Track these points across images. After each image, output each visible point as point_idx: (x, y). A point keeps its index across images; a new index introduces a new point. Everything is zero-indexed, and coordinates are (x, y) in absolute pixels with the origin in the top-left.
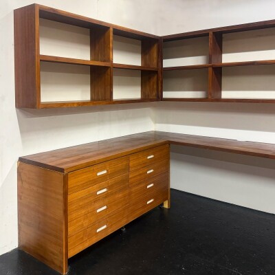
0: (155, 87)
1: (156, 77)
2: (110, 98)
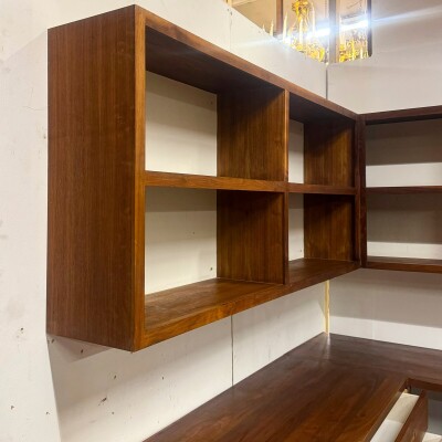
0: (346, 232)
1: (346, 210)
2: (284, 276)
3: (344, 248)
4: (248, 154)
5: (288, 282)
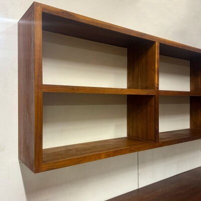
2: (155, 138)
4: (140, 76)
5: (158, 141)
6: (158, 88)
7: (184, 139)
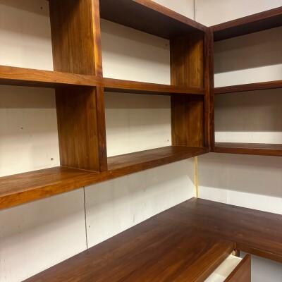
2: (100, 165)
3: (198, 138)
5: (106, 170)
6: (100, 73)
7: (154, 161)
